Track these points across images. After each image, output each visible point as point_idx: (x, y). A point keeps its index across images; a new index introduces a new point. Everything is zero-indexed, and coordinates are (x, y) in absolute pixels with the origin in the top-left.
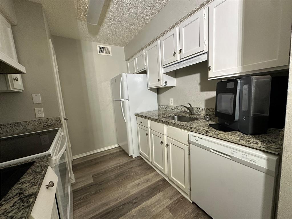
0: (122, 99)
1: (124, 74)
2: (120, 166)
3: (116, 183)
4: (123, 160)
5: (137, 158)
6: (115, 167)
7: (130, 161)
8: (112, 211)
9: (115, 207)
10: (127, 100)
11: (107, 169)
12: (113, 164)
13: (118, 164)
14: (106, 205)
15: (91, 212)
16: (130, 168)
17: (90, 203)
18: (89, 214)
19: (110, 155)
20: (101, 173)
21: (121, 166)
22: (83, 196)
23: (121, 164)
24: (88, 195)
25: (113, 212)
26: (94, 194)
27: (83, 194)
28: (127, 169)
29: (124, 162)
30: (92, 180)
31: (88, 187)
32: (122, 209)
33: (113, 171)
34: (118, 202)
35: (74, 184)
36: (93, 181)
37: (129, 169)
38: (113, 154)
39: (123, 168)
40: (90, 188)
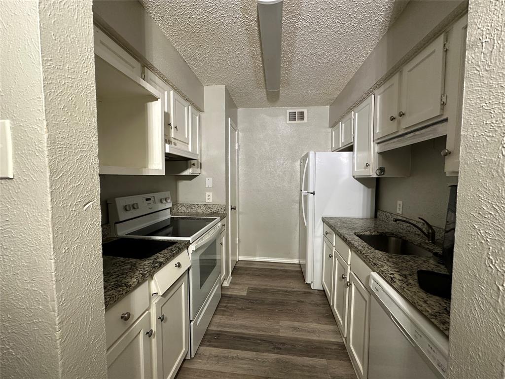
0: (304, 190)
1: (311, 154)
2: (286, 291)
3: (269, 311)
4: (294, 285)
5: (317, 291)
6: (279, 290)
7: (304, 292)
8: (248, 339)
9: (254, 337)
10: (311, 193)
11: (269, 288)
12: (279, 285)
13: (285, 287)
14: (246, 329)
15: (228, 326)
16: (298, 301)
17: (231, 316)
18: (225, 327)
19: (281, 270)
20: (259, 290)
21: (287, 293)
22: (229, 305)
23: (289, 289)
24: (234, 306)
25: (248, 341)
26: (240, 309)
27: (231, 303)
28: (294, 301)
29: (295, 290)
30: (246, 293)
31: (238, 298)
32: (259, 344)
33: (273, 294)
34: (260, 333)
35: (227, 288)
36: (245, 294)
38: (286, 271)
39: (290, 296)
40: (239, 300)
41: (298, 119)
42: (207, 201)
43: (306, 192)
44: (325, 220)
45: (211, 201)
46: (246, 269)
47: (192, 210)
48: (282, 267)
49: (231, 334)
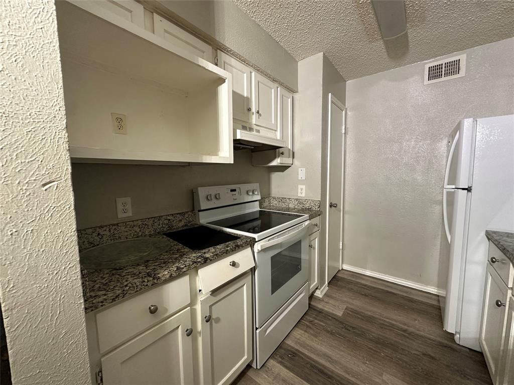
0: (449, 184)
1: (467, 123)
2: (405, 331)
3: (370, 350)
4: (422, 327)
5: (468, 350)
6: (393, 325)
7: (440, 342)
8: (329, 378)
9: (338, 378)
10: (463, 189)
11: (377, 316)
12: (395, 317)
13: (405, 324)
14: (329, 361)
15: (308, 347)
16: (424, 354)
17: (316, 337)
18: (304, 347)
19: (403, 297)
20: (361, 315)
21: (406, 334)
22: (316, 321)
23: (411, 330)
24: (321, 325)
25: (329, 380)
26: (328, 332)
27: (318, 320)
28: (416, 350)
29: (422, 333)
30: (342, 313)
31: (329, 316)
33: (382, 328)
34: (347, 376)
35: (320, 300)
36: (340, 315)
37: (418, 353)
38: (411, 300)
39: (411, 342)
40: (330, 320)
41: (446, 74)
42: (299, 195)
43: (454, 187)
44: (490, 236)
45: (303, 195)
46: (350, 282)
47: (283, 204)
48: (407, 292)
49: (309, 360)
